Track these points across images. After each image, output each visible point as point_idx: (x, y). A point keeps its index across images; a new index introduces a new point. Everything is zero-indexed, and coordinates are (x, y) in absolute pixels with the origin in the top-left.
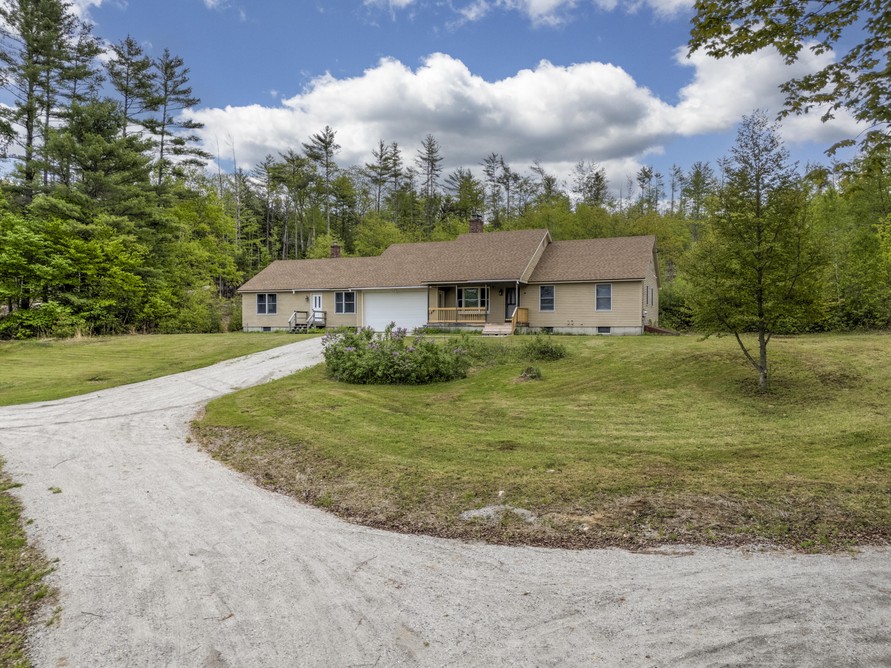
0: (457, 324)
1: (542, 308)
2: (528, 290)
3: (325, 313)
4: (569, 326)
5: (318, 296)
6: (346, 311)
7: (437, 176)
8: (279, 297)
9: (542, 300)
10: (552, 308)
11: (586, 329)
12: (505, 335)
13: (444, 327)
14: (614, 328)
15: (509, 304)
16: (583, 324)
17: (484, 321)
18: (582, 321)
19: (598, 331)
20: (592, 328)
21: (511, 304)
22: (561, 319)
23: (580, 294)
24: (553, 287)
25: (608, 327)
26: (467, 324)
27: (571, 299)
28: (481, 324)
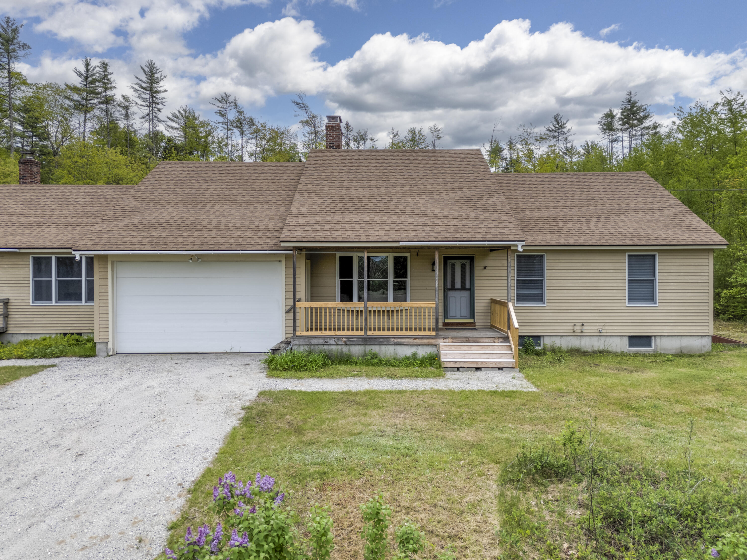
0: (367, 340)
1: (521, 298)
2: (491, 262)
3: (6, 303)
4: (573, 334)
6: (60, 298)
9: (518, 281)
10: (540, 298)
11: (608, 339)
12: (499, 369)
13: (334, 348)
14: (662, 338)
15: (449, 290)
16: (603, 331)
17: (434, 333)
18: (603, 324)
19: (630, 345)
20: (619, 338)
21: (453, 288)
22: (559, 321)
23: (597, 271)
24: (542, 256)
25: (649, 337)
26: (393, 340)
27: (580, 281)
28: (427, 341)
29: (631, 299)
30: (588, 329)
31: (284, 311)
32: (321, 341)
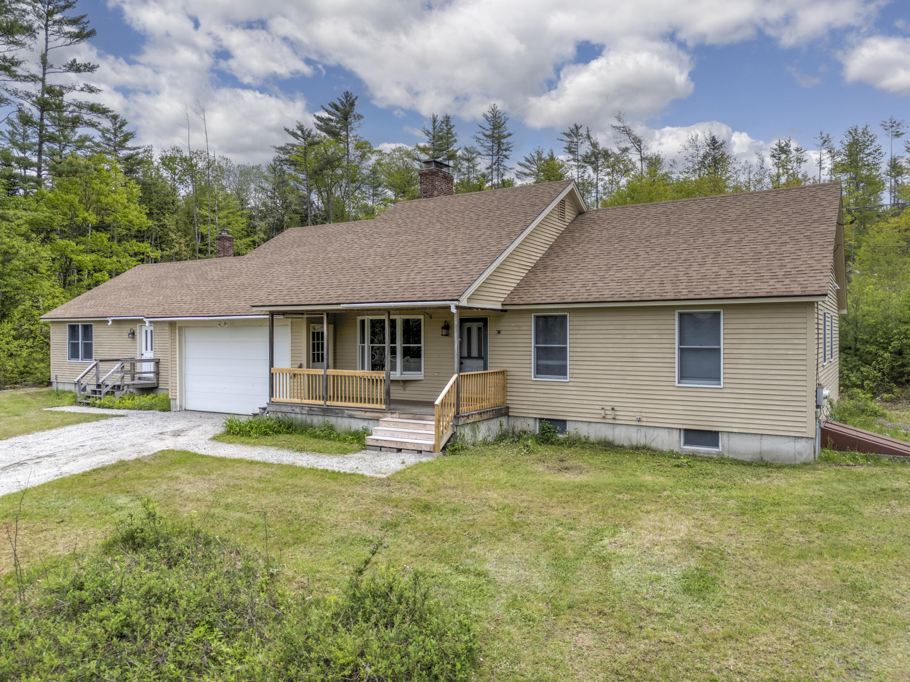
1: (540, 370)
2: (506, 325)
3: (157, 363)
4: (604, 421)
5: (149, 329)
7: (506, 157)
8: (96, 330)
9: (538, 349)
10: (562, 371)
11: (650, 432)
12: (418, 452)
13: (299, 416)
14: (730, 435)
15: (464, 358)
16: (644, 419)
17: (384, 407)
18: (639, 410)
19: (686, 443)
20: (667, 431)
21: (469, 357)
22: (585, 402)
23: (635, 336)
24: (565, 317)
25: (714, 433)
26: (346, 411)
27: (612, 350)
29: (682, 377)
30: (623, 416)
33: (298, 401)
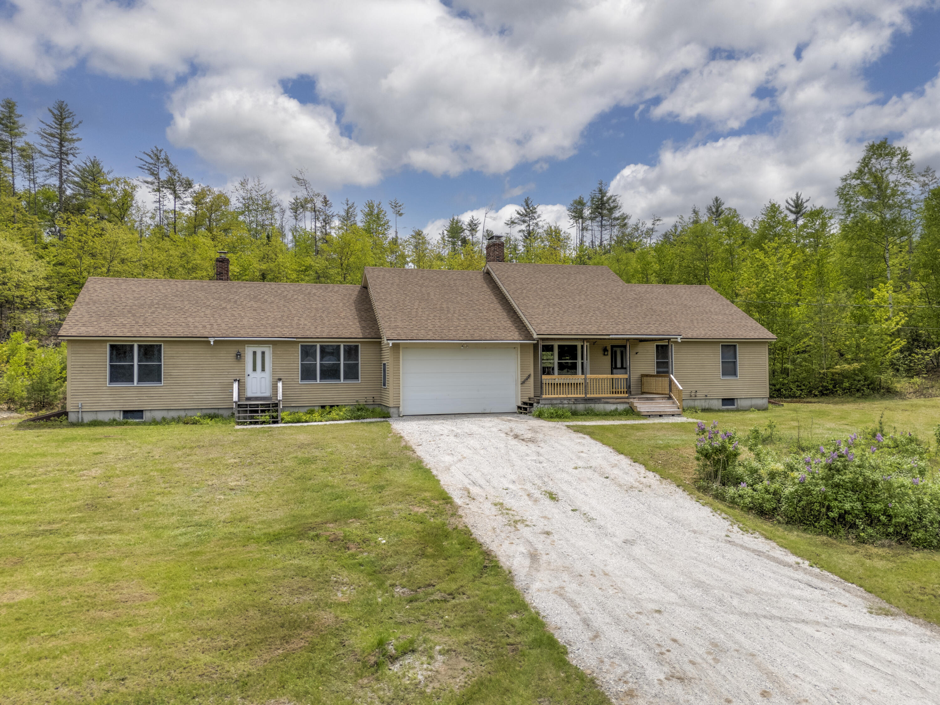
0: (587, 400)
2: (641, 348)
4: (691, 398)
5: (259, 350)
6: (322, 378)
8: (168, 352)
9: (658, 362)
10: (668, 374)
11: (711, 401)
12: (673, 415)
13: (567, 405)
14: (740, 399)
15: (614, 368)
16: (708, 396)
17: (627, 395)
18: (708, 391)
19: (723, 405)
20: (717, 400)
21: (616, 368)
23: (703, 356)
24: (667, 346)
25: (733, 399)
26: (602, 400)
27: (693, 362)
28: (623, 400)
29: (723, 374)
30: (700, 395)
31: (520, 383)
32: (559, 402)
33: (564, 396)
